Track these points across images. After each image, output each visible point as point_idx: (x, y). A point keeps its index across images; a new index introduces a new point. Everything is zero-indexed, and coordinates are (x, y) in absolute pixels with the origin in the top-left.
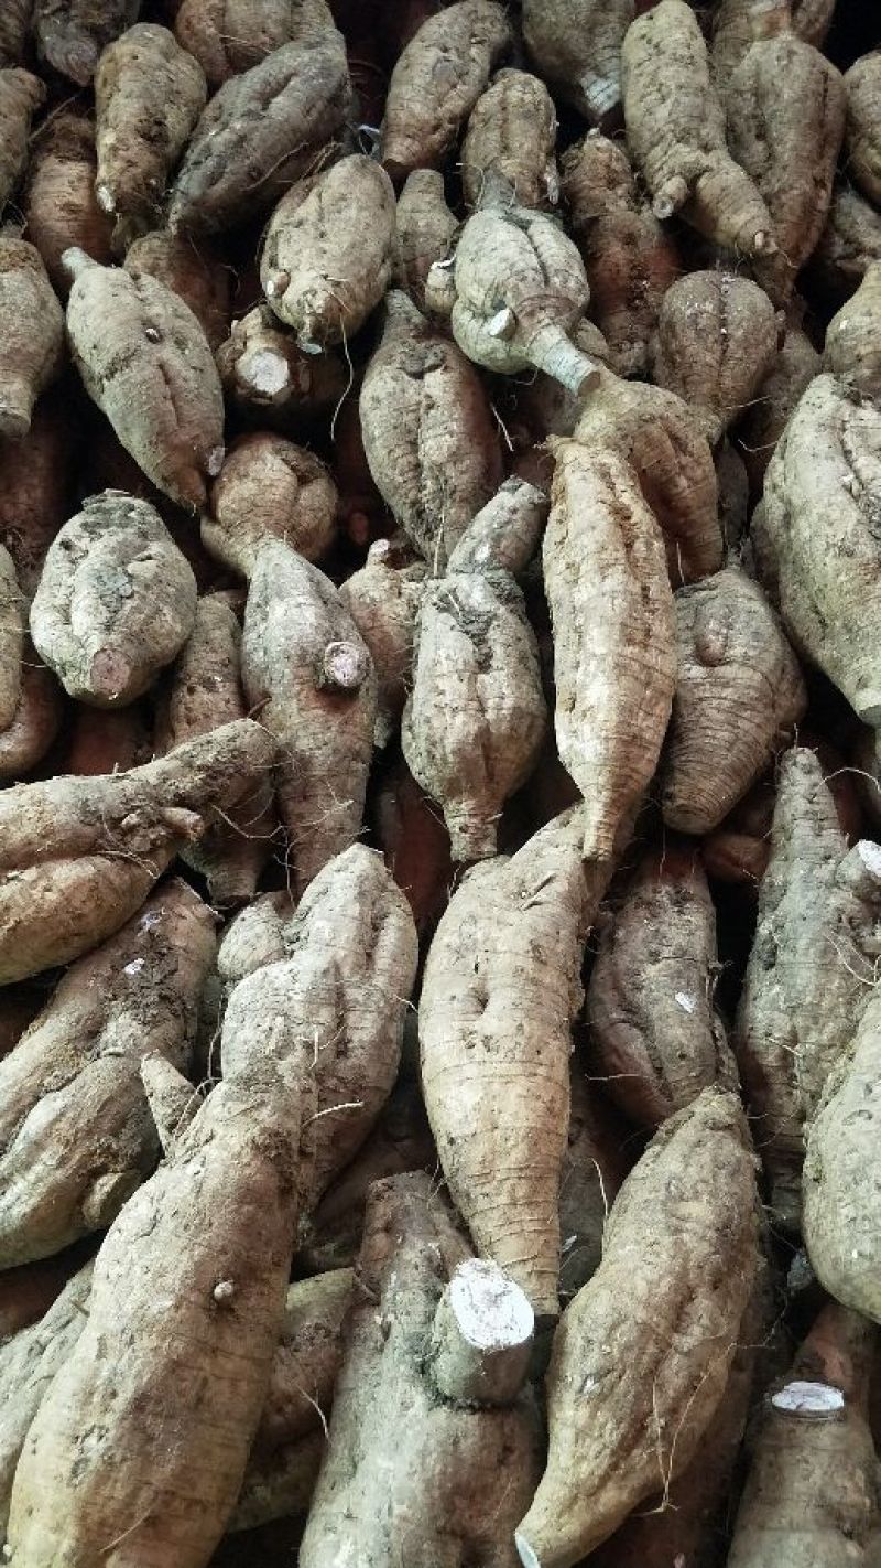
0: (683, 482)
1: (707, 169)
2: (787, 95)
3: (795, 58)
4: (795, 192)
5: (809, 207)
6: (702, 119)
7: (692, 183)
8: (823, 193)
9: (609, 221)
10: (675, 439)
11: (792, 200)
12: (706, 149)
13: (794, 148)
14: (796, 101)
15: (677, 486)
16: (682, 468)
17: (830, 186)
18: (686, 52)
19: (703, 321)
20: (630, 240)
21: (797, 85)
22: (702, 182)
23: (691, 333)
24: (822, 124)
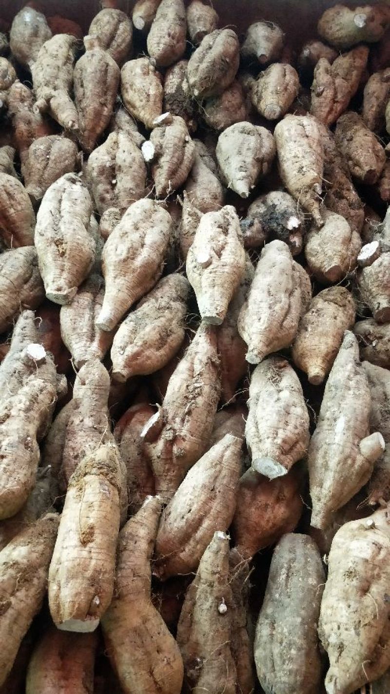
0: (12, 211)
1: (55, 96)
2: (89, 70)
3: (94, 58)
4: (91, 107)
5: (98, 114)
6: (56, 78)
7: (48, 101)
8: (106, 109)
9: (18, 115)
10: (8, 194)
11: (90, 110)
12: (55, 88)
13: (91, 91)
14: (92, 73)
15: (9, 212)
16: (12, 205)
17: (110, 106)
18: (55, 53)
19: (38, 153)
20: (29, 122)
21: (93, 68)
22: (52, 102)
23: (33, 157)
24: (105, 82)
